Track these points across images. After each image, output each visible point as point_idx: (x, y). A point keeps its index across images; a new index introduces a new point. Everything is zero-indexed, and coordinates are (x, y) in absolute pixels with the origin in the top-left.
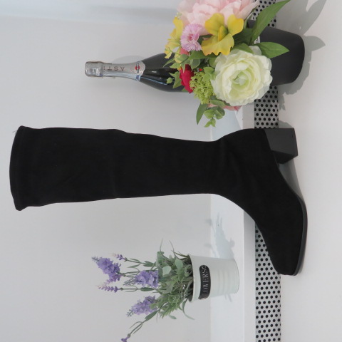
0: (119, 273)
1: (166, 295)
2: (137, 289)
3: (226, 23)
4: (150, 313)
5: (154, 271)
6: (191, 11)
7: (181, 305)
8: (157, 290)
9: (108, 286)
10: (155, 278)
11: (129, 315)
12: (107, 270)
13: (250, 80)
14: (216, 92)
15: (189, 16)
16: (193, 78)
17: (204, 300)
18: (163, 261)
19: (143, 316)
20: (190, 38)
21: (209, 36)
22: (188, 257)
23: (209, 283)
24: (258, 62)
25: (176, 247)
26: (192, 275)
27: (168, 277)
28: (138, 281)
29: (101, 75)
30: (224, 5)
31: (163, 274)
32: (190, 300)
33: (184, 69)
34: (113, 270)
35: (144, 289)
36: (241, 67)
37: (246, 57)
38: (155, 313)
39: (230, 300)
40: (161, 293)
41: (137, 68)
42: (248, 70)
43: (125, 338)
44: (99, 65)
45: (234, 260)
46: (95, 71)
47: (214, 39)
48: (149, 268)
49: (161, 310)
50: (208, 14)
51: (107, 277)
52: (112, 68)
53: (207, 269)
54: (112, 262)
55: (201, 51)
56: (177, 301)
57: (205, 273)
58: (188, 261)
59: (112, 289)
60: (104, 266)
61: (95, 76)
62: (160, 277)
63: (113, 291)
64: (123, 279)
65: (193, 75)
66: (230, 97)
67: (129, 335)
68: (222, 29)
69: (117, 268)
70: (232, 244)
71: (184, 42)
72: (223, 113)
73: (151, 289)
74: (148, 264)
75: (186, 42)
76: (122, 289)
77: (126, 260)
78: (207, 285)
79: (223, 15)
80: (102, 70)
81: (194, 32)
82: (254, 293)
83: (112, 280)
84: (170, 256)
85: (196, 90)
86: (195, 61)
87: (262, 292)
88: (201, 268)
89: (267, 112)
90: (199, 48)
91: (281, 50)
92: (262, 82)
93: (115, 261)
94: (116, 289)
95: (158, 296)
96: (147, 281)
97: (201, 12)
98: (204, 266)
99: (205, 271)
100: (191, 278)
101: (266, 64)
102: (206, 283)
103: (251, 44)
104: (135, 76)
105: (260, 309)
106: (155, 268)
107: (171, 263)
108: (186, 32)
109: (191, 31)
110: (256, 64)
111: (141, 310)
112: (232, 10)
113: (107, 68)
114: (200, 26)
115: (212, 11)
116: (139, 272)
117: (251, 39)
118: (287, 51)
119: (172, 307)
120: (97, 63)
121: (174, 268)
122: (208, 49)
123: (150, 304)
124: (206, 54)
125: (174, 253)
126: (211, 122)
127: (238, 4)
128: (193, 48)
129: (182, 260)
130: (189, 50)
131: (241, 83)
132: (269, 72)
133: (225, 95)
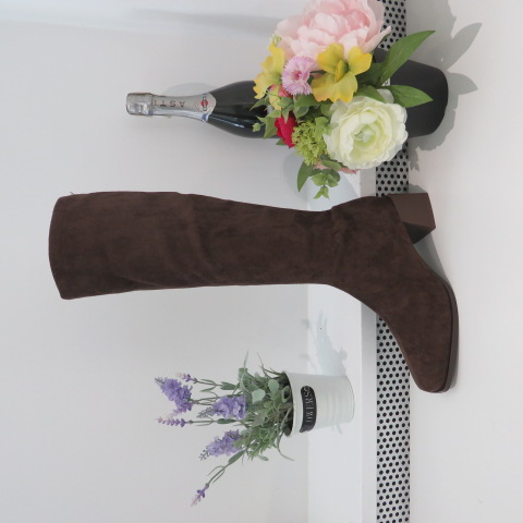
0: (189, 399)
1: (256, 429)
2: (212, 421)
3: (346, 56)
4: (232, 455)
5: (238, 395)
6: (296, 37)
7: (275, 441)
8: (241, 421)
9: (175, 419)
10: (242, 406)
11: (203, 457)
12: (175, 396)
13: (378, 135)
14: (330, 150)
15: (294, 45)
16: (297, 130)
17: (307, 433)
18: (250, 382)
19: (224, 459)
20: (297, 75)
21: (322, 72)
22: (284, 375)
23: (315, 411)
24: (390, 111)
25: (268, 361)
26: (291, 400)
27: (259, 405)
28: (217, 410)
29: (151, 114)
30: (343, 32)
31: (254, 401)
32: (288, 434)
33: (286, 118)
34: (183, 397)
35: (222, 421)
36: (367, 118)
37: (373, 105)
38: (241, 454)
39: (340, 431)
40: (247, 426)
41: (205, 103)
42: (376, 123)
43: (201, 489)
44: (147, 98)
45: (346, 378)
46: (142, 107)
47: (329, 78)
48: (230, 392)
49: (250, 450)
50: (320, 43)
51: (173, 405)
52: (167, 103)
53: (312, 391)
54: (180, 384)
55: (312, 95)
56: (272, 436)
57: (309, 397)
58: (284, 380)
59: (178, 422)
60: (170, 391)
61: (141, 114)
62: (249, 405)
63: (179, 425)
64: (197, 409)
65: (297, 125)
66: (349, 159)
67: (207, 485)
68: (340, 65)
69: (187, 393)
70: (343, 355)
71: (287, 81)
72: (338, 177)
73: (233, 421)
74: (227, 386)
75: (291, 81)
76: (191, 422)
77: (196, 381)
78: (311, 414)
79: (342, 46)
80: (152, 106)
81: (301, 69)
82: (375, 422)
83: (180, 410)
84: (257, 374)
85: (300, 145)
86: (302, 109)
87: (384, 419)
88: (302, 391)
89: (392, 172)
90: (309, 91)
91: (421, 98)
92: (393, 139)
93: (184, 383)
94: (183, 423)
95: (242, 429)
96: (231, 411)
97: (311, 40)
98: (307, 387)
99: (308, 394)
100: (289, 404)
101: (400, 114)
102: (310, 410)
103: (378, 85)
104: (200, 115)
105: (381, 443)
106: (238, 391)
107: (262, 384)
108: (291, 67)
109: (297, 66)
110: (387, 114)
111: (220, 450)
112: (355, 40)
113: (160, 102)
114: (310, 60)
115: (328, 39)
116: (218, 398)
117: (379, 78)
118: (430, 99)
119: (264, 444)
120: (144, 94)
121: (268, 390)
122: (322, 93)
123: (232, 442)
124: (319, 100)
125: (264, 370)
126: (323, 192)
127: (363, 32)
128: (300, 91)
129: (275, 378)
130: (294, 93)
131: (365, 139)
132: (403, 126)
133: (343, 155)
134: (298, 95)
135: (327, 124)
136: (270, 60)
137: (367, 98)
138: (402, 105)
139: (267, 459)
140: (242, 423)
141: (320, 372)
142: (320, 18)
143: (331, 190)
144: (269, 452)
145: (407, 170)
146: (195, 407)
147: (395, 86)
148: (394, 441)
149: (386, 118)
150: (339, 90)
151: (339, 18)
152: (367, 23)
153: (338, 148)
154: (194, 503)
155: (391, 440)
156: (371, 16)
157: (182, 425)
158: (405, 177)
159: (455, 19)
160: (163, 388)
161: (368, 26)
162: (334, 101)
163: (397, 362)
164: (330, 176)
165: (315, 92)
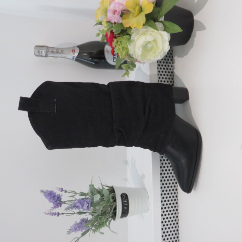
0: (60, 201)
1: (97, 217)
2: (74, 213)
4: (84, 231)
5: (87, 199)
7: (107, 223)
8: (89, 213)
9: (52, 212)
10: (88, 204)
11: (69, 233)
12: (52, 200)
13: (155, 47)
14: (131, 52)
17: (124, 219)
18: (94, 191)
19: (79, 233)
22: (112, 187)
23: (128, 206)
24: (161, 35)
25: (103, 181)
26: (115, 201)
27: (98, 203)
28: (75, 207)
29: (46, 56)
31: (95, 201)
32: (114, 219)
33: (109, 34)
34: (56, 200)
35: (80, 213)
36: (149, 38)
38: (88, 230)
40: (92, 215)
41: (73, 51)
42: (154, 40)
44: (44, 48)
45: (145, 188)
46: (42, 52)
47: (131, 16)
48: (83, 197)
49: (93, 228)
51: (52, 205)
52: (55, 51)
53: (126, 195)
54: (56, 193)
56: (105, 221)
57: (125, 199)
58: (112, 190)
59: (56, 214)
60: (49, 197)
61: (42, 56)
62: (92, 203)
63: (56, 216)
64: (64, 206)
66: (140, 58)
69: (59, 198)
70: (143, 177)
72: (135, 66)
73: (85, 213)
74: (82, 194)
75: (112, 15)
76: (63, 214)
77: (66, 191)
78: (126, 208)
80: (47, 52)
82: (160, 212)
83: (55, 207)
84: (99, 188)
87: (165, 210)
88: (122, 195)
90: (120, 21)
91: (177, 29)
92: (163, 49)
93: (58, 192)
94: (59, 214)
95: (90, 217)
96: (82, 207)
98: (124, 194)
99: (125, 197)
100: (114, 203)
101: (166, 37)
102: (125, 206)
103: (155, 20)
104: (71, 57)
106: (88, 196)
107: (99, 192)
109: (115, 7)
111: (78, 229)
113: (51, 50)
114: (122, 4)
116: (76, 200)
119: (101, 225)
120: (43, 46)
121: (102, 196)
122: (128, 22)
123: (84, 224)
124: (125, 27)
125: (102, 185)
126: (126, 73)
128: (116, 21)
129: (108, 189)
130: (113, 22)
132: (168, 43)
133: (137, 56)
134: (115, 23)
135: (129, 39)
137: (149, 28)
138: (168, 32)
139: (103, 233)
140: (90, 214)
141: (133, 186)
144: (104, 229)
145: (172, 79)
146: (63, 205)
148: (171, 222)
150: (135, 22)
153: (134, 51)
155: (169, 221)
157: (58, 215)
158: (171, 82)
160: (45, 196)
162: (133, 28)
163: (171, 180)
164: (131, 65)
165: (124, 22)
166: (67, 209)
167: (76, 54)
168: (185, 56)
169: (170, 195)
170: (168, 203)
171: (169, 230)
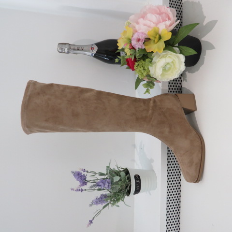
0: (85, 180)
1: (115, 193)
2: (95, 190)
3: (160, 33)
4: (104, 205)
5: (107, 178)
6: (138, 23)
7: (123, 199)
9: (79, 188)
10: (109, 183)
11: (91, 205)
13: (172, 67)
14: (152, 73)
15: (137, 27)
16: (137, 64)
17: (136, 195)
18: (113, 173)
19: (100, 206)
20: (139, 40)
21: (149, 39)
22: (126, 169)
23: (140, 185)
24: (178, 57)
26: (130, 181)
27: (117, 183)
28: (98, 185)
29: (68, 53)
30: (159, 22)
31: (114, 181)
32: (128, 195)
33: (133, 59)
35: (99, 190)
36: (168, 60)
37: (171, 55)
38: (108, 204)
41: (92, 49)
42: (172, 62)
43: (91, 220)
44: (67, 46)
45: (153, 170)
46: (64, 49)
47: (152, 42)
48: (103, 177)
49: (112, 202)
50: (149, 27)
52: (76, 48)
53: (139, 176)
56: (121, 197)
57: (138, 179)
58: (127, 172)
59: (80, 190)
61: (64, 53)
62: (112, 183)
63: (80, 192)
65: (137, 61)
66: (160, 77)
67: (94, 218)
68: (157, 37)
70: (152, 161)
71: (134, 43)
72: (154, 84)
73: (104, 189)
74: (101, 174)
75: (136, 43)
76: (85, 190)
77: (88, 172)
78: (138, 187)
79: (158, 28)
80: (69, 49)
81: (140, 37)
82: (165, 190)
83: (82, 185)
85: (138, 70)
86: (140, 55)
88: (135, 176)
90: (144, 47)
91: (192, 52)
92: (179, 69)
93: (83, 173)
94: (82, 190)
95: (108, 193)
96: (104, 186)
97: (145, 25)
98: (137, 175)
100: (129, 182)
101: (182, 58)
103: (173, 46)
104: (90, 54)
105: (168, 199)
106: (106, 176)
107: (118, 173)
108: (135, 36)
109: (138, 36)
111: (99, 202)
112: (165, 26)
113: (72, 47)
114: (145, 34)
115: (153, 25)
116: (98, 179)
117: (174, 42)
118: (196, 53)
119: (118, 200)
120: (65, 44)
121: (120, 176)
122: (150, 48)
123: (104, 199)
124: (148, 52)
125: (118, 167)
126: (148, 91)
127: (168, 23)
128: (140, 47)
129: (123, 171)
130: (137, 48)
131: (167, 69)
132: (183, 64)
133: (157, 75)
135: (151, 62)
136: (125, 32)
137: (169, 51)
138: (184, 55)
139: (118, 206)
140: (108, 190)
141: (141, 168)
142: (149, 16)
143: (151, 90)
144: (120, 203)
145: (182, 81)
146: (88, 184)
147: (180, 46)
148: (174, 198)
149: (177, 60)
150: (157, 47)
151: (157, 16)
152: (169, 19)
153: (155, 72)
154: (88, 226)
156: (171, 15)
158: (180, 84)
159: (205, 17)
160: (74, 175)
161: (170, 20)
162: (155, 52)
163: (176, 164)
164: (151, 84)
165: (146, 48)
166: (91, 187)
167: (95, 51)
168: (196, 72)
169: (174, 176)
170: (173, 183)
171: (172, 205)
